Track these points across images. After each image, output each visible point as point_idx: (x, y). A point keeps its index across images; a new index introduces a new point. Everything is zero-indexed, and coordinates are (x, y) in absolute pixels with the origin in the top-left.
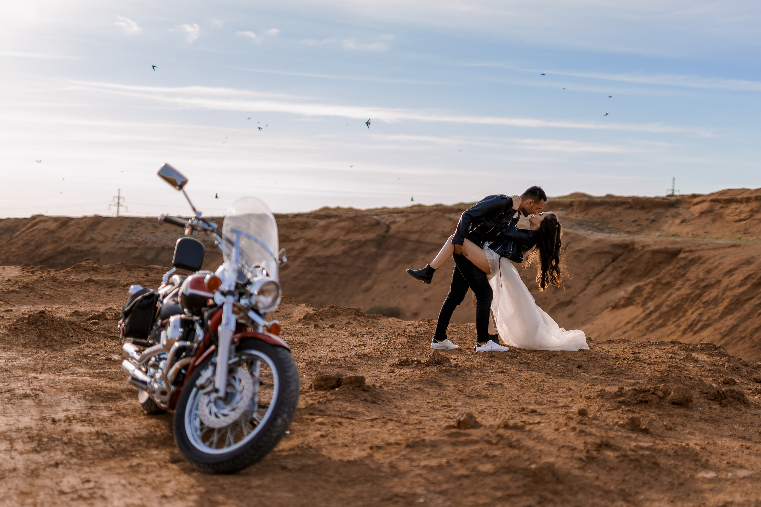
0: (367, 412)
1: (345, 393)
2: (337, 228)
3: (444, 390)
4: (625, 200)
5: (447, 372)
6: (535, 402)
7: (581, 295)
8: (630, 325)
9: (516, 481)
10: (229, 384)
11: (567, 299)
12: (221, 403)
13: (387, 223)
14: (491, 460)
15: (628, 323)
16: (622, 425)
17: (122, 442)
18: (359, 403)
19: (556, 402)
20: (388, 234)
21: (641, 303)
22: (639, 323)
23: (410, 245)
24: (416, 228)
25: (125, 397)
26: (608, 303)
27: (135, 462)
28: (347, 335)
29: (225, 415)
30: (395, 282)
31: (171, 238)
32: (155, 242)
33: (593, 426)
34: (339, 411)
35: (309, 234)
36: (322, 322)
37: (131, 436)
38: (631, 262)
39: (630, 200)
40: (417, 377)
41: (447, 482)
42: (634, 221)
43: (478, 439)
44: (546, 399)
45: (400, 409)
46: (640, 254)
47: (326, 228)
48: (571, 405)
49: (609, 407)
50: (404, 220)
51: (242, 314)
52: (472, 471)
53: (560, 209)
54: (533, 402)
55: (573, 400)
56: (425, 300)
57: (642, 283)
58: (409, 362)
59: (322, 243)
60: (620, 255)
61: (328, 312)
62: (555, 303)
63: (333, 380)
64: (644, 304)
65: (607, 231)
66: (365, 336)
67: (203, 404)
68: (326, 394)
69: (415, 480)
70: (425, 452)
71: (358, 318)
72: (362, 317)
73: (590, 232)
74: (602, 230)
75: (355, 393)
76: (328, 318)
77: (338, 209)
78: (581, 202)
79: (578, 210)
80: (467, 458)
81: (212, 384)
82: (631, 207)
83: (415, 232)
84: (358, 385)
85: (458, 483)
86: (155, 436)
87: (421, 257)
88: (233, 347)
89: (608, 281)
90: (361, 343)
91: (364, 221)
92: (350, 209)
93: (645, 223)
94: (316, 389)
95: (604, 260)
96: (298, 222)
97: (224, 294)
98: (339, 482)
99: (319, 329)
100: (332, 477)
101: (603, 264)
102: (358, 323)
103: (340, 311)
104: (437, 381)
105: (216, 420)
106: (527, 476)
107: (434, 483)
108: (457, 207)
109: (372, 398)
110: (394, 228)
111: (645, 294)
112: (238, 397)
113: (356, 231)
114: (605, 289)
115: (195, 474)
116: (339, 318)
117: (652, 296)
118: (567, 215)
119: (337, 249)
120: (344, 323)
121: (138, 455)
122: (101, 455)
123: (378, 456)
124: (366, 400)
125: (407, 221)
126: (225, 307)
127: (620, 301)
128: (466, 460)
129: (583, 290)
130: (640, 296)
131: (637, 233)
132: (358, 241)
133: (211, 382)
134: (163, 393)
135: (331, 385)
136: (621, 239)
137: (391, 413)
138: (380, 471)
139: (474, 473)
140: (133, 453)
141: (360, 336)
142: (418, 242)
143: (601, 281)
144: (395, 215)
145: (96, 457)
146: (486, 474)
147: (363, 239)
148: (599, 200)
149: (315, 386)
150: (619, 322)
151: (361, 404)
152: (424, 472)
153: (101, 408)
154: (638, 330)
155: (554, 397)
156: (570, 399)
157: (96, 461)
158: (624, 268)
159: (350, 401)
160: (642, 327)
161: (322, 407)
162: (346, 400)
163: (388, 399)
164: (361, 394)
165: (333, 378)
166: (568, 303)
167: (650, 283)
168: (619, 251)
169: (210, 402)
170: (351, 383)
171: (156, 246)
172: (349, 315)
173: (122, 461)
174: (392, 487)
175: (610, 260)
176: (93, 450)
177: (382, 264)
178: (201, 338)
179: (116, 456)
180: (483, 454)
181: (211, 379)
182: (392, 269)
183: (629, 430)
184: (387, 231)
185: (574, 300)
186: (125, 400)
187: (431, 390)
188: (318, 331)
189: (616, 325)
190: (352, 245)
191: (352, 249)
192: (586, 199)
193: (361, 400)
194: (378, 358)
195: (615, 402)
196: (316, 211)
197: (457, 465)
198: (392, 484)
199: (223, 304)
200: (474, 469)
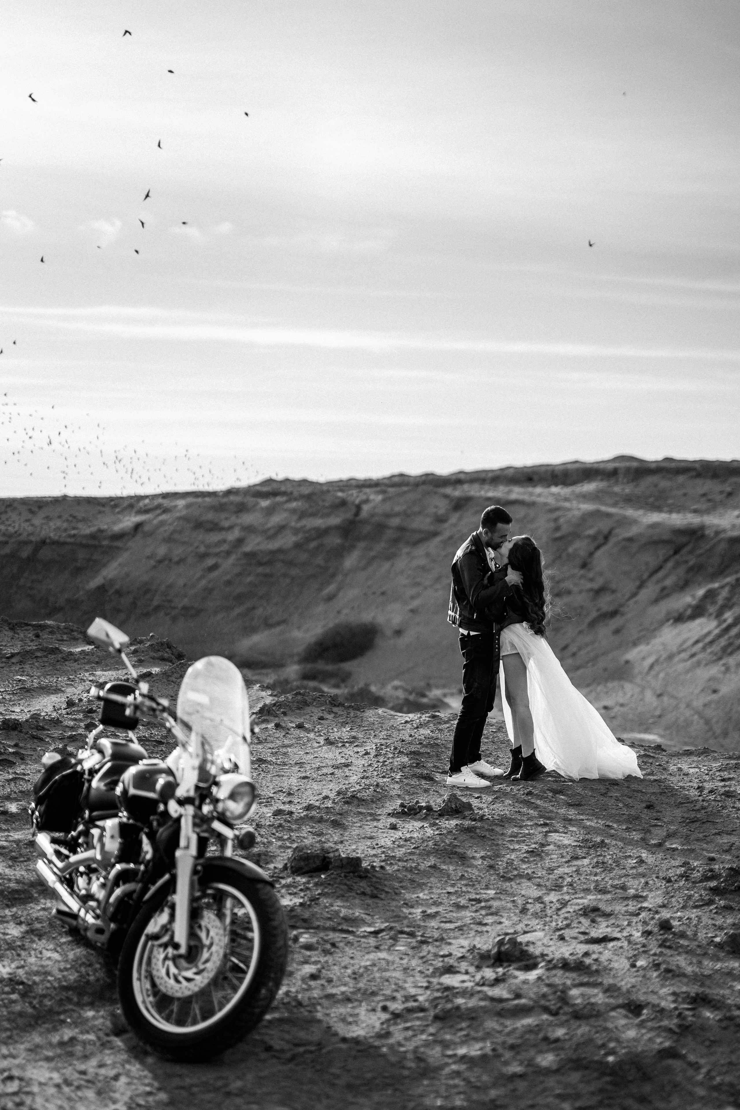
0: (367, 917)
1: (335, 883)
2: (286, 510)
3: (468, 867)
4: (690, 465)
5: (470, 832)
6: (595, 889)
7: (631, 602)
8: (700, 645)
9: (588, 1082)
10: (192, 935)
11: (611, 608)
12: (183, 963)
13: (357, 502)
14: (553, 1046)
15: (697, 642)
16: (719, 943)
17: (44, 996)
18: (355, 898)
19: (624, 888)
20: (358, 518)
21: (714, 615)
22: (712, 642)
23: (389, 534)
24: (397, 509)
25: (36, 895)
26: (668, 613)
27: (67, 1034)
28: (322, 743)
29: (188, 980)
30: (369, 587)
31: (53, 527)
32: (32, 534)
33: (681, 950)
34: (330, 919)
35: (247, 519)
36: (285, 719)
37: (56, 985)
38: (700, 555)
39: (697, 466)
40: (430, 843)
41: (494, 1085)
42: (704, 495)
43: (531, 1003)
44: (610, 882)
45: (412, 907)
46: (711, 543)
47: (270, 511)
48: (645, 894)
49: (698, 901)
50: (380, 497)
51: (205, 827)
52: (529, 1065)
53: (599, 478)
54: (592, 888)
55: (647, 883)
56: (412, 611)
57: (716, 585)
58: (415, 809)
59: (265, 532)
60: (684, 545)
61: (293, 702)
62: (594, 614)
63: (316, 859)
64: (719, 614)
65: (666, 509)
66: (347, 745)
67: (158, 960)
68: (308, 882)
69: (451, 1082)
70: (461, 1029)
71: (335, 709)
72: (341, 708)
73: (641, 512)
74: (658, 509)
75: (348, 883)
76: (293, 711)
77: (287, 480)
78: (628, 470)
79: (625, 480)
80: (519, 1041)
81: (169, 933)
82: (699, 475)
83: (397, 515)
84: (352, 869)
85: (510, 1086)
86: (88, 982)
87: (405, 550)
88: (196, 878)
89: (668, 582)
90: (343, 761)
91: (324, 501)
92: (304, 482)
93: (718, 498)
94: (293, 873)
95: (662, 552)
96: (232, 503)
97: (182, 802)
98: (350, 1087)
99: (282, 730)
100: (338, 1077)
101: (661, 558)
102: (335, 717)
103: (308, 699)
104: (458, 850)
105: (177, 986)
106: (603, 1074)
107: (478, 1088)
108: (454, 477)
109: (372, 888)
110: (366, 508)
111: (720, 600)
112: (205, 955)
113: (313, 515)
114: (664, 594)
115: (150, 1060)
116: (308, 710)
117: (730, 604)
118: (609, 487)
119: (287, 540)
120: (315, 718)
121: (69, 1020)
122: (20, 1021)
123: (398, 1032)
124: (364, 894)
125: (384, 500)
126: (183, 821)
127: (685, 610)
128: (519, 1046)
129: (634, 595)
130: (714, 603)
131: (707, 512)
132: (317, 529)
133: (167, 931)
134: (99, 931)
135: (314, 866)
136: (685, 522)
137: (399, 917)
138: (403, 1067)
139: (531, 1069)
140: (62, 1017)
141: (340, 745)
142: (401, 529)
143: (658, 582)
144: (368, 490)
145: (14, 1024)
146: (547, 1072)
147: (323, 526)
148: (653, 466)
149: (292, 867)
150: (684, 642)
151: (357, 901)
152: (463, 1067)
153: (7, 919)
154: (711, 653)
155: (621, 877)
156: (643, 880)
157: (15, 1032)
158: (691, 563)
159: (341, 897)
160: (716, 648)
161: (306, 915)
162: (337, 894)
163: (393, 888)
164: (356, 883)
165: (317, 856)
166: (614, 614)
167: (727, 584)
168: (683, 539)
169: (166, 958)
170: (342, 867)
171: (33, 538)
172: (322, 705)
173: (49, 1031)
174: (421, 1096)
175: (671, 552)
176: (9, 1013)
177: (350, 561)
178: (149, 856)
179: (40, 1022)
180: (541, 1035)
181: (168, 926)
182: (364, 568)
183: (729, 953)
184: (357, 514)
185: (621, 609)
186: (36, 901)
187: (451, 868)
188: (280, 734)
189: (681, 645)
190: (307, 535)
191: (308, 540)
192: (635, 464)
193: (357, 894)
194: (372, 801)
195: (705, 889)
196: (255, 485)
197: (508, 1055)
198: (420, 1090)
199: (180, 816)
200: (530, 1063)
